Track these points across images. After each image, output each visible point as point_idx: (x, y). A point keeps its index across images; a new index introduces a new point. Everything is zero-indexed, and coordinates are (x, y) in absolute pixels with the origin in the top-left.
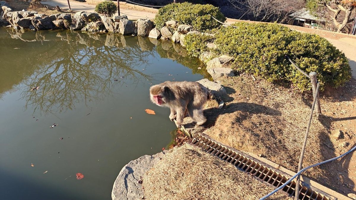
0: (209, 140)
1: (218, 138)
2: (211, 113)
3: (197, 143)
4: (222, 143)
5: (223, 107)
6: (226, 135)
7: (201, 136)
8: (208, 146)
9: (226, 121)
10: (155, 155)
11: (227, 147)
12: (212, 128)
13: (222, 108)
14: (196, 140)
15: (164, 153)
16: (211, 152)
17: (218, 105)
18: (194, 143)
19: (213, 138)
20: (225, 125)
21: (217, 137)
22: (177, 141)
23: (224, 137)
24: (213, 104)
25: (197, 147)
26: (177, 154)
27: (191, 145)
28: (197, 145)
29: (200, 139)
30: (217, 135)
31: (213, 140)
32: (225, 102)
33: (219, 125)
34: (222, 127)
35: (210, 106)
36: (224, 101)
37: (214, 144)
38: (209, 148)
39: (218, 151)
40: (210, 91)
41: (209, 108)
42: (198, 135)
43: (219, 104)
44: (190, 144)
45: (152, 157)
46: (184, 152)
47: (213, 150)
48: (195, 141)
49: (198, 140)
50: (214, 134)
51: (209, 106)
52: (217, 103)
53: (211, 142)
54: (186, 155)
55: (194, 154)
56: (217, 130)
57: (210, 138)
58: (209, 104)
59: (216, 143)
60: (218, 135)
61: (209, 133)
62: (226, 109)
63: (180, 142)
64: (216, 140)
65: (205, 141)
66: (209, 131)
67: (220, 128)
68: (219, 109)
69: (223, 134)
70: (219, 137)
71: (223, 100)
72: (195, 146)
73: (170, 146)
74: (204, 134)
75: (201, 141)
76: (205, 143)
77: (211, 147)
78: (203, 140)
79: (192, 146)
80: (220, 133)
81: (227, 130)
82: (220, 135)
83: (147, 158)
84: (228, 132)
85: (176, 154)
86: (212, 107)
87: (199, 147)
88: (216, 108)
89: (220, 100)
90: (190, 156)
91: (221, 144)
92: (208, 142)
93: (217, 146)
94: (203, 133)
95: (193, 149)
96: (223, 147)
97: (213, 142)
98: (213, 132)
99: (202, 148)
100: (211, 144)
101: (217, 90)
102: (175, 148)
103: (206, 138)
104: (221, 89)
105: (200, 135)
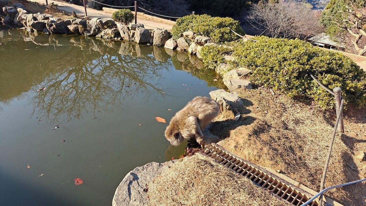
0: (223, 151)
1: (233, 150)
2: (226, 124)
3: (210, 154)
4: (237, 155)
6: (242, 147)
7: (215, 147)
8: (222, 157)
9: (242, 132)
10: (163, 164)
11: (243, 160)
12: (227, 139)
13: (238, 120)
14: (209, 150)
15: (173, 162)
16: (225, 164)
17: (234, 117)
18: (207, 154)
19: (228, 150)
20: (241, 136)
22: (188, 152)
23: (239, 149)
24: (228, 114)
25: (210, 158)
26: (188, 163)
27: (203, 155)
28: (210, 156)
29: (213, 150)
30: (232, 147)
32: (241, 113)
33: (234, 137)
34: (238, 139)
35: (225, 117)
36: (240, 113)
37: (228, 155)
38: (222, 159)
39: (233, 163)
40: (226, 101)
41: (224, 119)
42: (211, 146)
43: (235, 115)
45: (160, 165)
46: (196, 161)
48: (208, 152)
49: (212, 150)
50: (229, 146)
51: (224, 117)
52: (233, 114)
53: (225, 154)
54: (197, 164)
55: (206, 164)
56: (233, 141)
57: (224, 150)
58: (224, 115)
59: (230, 155)
60: (233, 147)
61: (224, 144)
62: (242, 120)
63: (191, 153)
64: (230, 152)
65: (218, 152)
66: (224, 142)
67: (236, 139)
68: (235, 121)
69: (239, 146)
70: (234, 149)
72: (207, 157)
73: (180, 156)
74: (218, 145)
75: (214, 151)
76: (218, 154)
77: (225, 159)
78: (216, 152)
79: (205, 156)
80: (235, 145)
81: (243, 142)
82: (236, 147)
83: (154, 165)
84: (244, 144)
85: (186, 163)
86: (227, 118)
87: (212, 158)
88: (231, 120)
89: (236, 111)
90: (202, 165)
91: (236, 157)
92: (222, 154)
93: (232, 158)
94: (217, 144)
95: (205, 160)
96: (238, 159)
97: (227, 153)
98: (228, 143)
99: (216, 160)
100: (226, 156)
101: (233, 101)
102: (185, 158)
103: (220, 149)
104: (238, 100)
105: (213, 146)
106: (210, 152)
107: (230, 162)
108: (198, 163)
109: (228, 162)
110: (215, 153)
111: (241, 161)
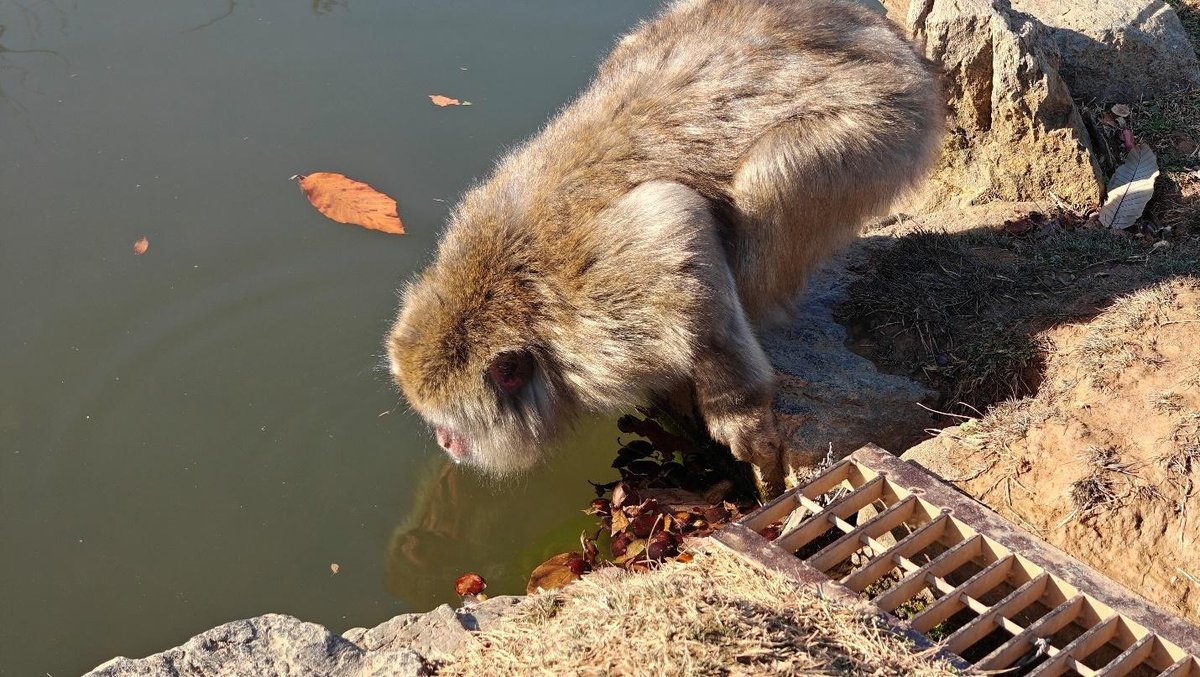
0: (967, 532)
1: (1061, 522)
2: (1010, 260)
3: (832, 553)
4: (1097, 576)
5: (1147, 214)
6: (1150, 493)
7: (884, 489)
8: (947, 589)
9: (1169, 349)
10: (370, 637)
11: (1154, 619)
12: (1006, 415)
13: (1133, 229)
14: (830, 521)
15: (468, 622)
16: (973, 654)
17: (1093, 190)
18: (804, 553)
19: (1008, 517)
20: (1150, 388)
21: (1056, 513)
22: (619, 523)
23: (1126, 513)
24: (1038, 169)
25: (830, 589)
26: (614, 629)
27: (767, 562)
28: (838, 570)
29: (866, 514)
30: (1057, 490)
31: (1004, 542)
32: (1171, 161)
33: (1084, 392)
34: (1116, 413)
35: (1009, 190)
36: (1159, 153)
37: (1013, 575)
38: (950, 610)
39: (1053, 652)
40: (1028, 24)
41: (1000, 213)
42: (852, 474)
43: (1107, 176)
44: (758, 556)
45: (333, 646)
46: (692, 615)
47: (1001, 635)
48: (811, 534)
49: (852, 520)
50: (1027, 478)
51: (994, 193)
52: (1088, 168)
53: (980, 557)
54: (702, 649)
55: (792, 647)
56: (1064, 436)
57: (971, 515)
58: (1000, 172)
59: (1034, 571)
60: (1067, 492)
61: (976, 464)
62: (1173, 237)
63: (644, 537)
64: (1034, 539)
65: (916, 537)
66: (974, 441)
67: (1095, 419)
68: (1100, 233)
69: (1122, 487)
70: (1073, 512)
71: (1152, 143)
72: (807, 577)
73: (539, 569)
74: (916, 474)
75: (874, 530)
76: (917, 559)
77: (975, 605)
78: (899, 533)
79: (779, 576)
80: (1082, 471)
81: (1167, 448)
82: (1091, 492)
83: (280, 643)
84: (1180, 467)
85: (594, 635)
86: (1028, 207)
87: (855, 590)
88: (1065, 221)
89: (1116, 138)
90: (745, 661)
91: (1092, 587)
92: (950, 558)
93: (1045, 599)
94: (906, 456)
95: (780, 607)
96: (1104, 612)
97: (1001, 552)
98: (1017, 450)
99: (888, 611)
100: (984, 579)
101: (1095, 32)
102: (588, 582)
103: (934, 512)
104: (1142, 17)
105: (869, 475)
106: (837, 533)
107: (1030, 638)
108: (714, 636)
109: (1008, 636)
110: (879, 546)
111: (1140, 632)
